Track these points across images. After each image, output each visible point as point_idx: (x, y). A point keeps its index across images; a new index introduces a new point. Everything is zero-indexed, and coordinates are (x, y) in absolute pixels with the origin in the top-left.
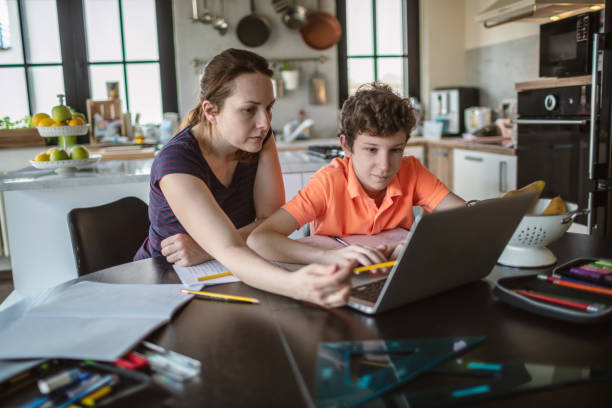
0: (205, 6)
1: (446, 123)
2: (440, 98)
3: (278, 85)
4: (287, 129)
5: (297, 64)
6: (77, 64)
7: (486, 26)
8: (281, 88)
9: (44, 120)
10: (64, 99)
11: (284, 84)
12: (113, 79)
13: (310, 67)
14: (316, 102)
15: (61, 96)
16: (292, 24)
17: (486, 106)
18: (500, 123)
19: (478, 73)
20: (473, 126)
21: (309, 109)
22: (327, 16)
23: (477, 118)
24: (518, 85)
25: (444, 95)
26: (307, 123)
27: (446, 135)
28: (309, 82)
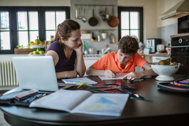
0: (80, 14)
1: (151, 49)
2: (149, 42)
3: (100, 37)
4: (102, 50)
5: (106, 31)
6: (43, 30)
7: (162, 19)
8: (101, 38)
9: (33, 43)
10: (38, 37)
11: (102, 37)
12: (52, 35)
13: (110, 32)
14: (111, 43)
15: (37, 37)
16: (105, 20)
17: (163, 44)
18: (167, 49)
19: (161, 35)
20: (159, 50)
21: (109, 44)
22: (115, 17)
23: (160, 47)
24: (171, 36)
25: (150, 41)
26: (109, 49)
27: (150, 53)
28: (110, 37)
